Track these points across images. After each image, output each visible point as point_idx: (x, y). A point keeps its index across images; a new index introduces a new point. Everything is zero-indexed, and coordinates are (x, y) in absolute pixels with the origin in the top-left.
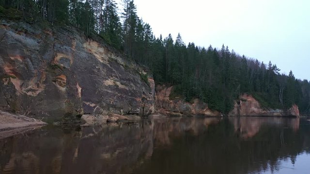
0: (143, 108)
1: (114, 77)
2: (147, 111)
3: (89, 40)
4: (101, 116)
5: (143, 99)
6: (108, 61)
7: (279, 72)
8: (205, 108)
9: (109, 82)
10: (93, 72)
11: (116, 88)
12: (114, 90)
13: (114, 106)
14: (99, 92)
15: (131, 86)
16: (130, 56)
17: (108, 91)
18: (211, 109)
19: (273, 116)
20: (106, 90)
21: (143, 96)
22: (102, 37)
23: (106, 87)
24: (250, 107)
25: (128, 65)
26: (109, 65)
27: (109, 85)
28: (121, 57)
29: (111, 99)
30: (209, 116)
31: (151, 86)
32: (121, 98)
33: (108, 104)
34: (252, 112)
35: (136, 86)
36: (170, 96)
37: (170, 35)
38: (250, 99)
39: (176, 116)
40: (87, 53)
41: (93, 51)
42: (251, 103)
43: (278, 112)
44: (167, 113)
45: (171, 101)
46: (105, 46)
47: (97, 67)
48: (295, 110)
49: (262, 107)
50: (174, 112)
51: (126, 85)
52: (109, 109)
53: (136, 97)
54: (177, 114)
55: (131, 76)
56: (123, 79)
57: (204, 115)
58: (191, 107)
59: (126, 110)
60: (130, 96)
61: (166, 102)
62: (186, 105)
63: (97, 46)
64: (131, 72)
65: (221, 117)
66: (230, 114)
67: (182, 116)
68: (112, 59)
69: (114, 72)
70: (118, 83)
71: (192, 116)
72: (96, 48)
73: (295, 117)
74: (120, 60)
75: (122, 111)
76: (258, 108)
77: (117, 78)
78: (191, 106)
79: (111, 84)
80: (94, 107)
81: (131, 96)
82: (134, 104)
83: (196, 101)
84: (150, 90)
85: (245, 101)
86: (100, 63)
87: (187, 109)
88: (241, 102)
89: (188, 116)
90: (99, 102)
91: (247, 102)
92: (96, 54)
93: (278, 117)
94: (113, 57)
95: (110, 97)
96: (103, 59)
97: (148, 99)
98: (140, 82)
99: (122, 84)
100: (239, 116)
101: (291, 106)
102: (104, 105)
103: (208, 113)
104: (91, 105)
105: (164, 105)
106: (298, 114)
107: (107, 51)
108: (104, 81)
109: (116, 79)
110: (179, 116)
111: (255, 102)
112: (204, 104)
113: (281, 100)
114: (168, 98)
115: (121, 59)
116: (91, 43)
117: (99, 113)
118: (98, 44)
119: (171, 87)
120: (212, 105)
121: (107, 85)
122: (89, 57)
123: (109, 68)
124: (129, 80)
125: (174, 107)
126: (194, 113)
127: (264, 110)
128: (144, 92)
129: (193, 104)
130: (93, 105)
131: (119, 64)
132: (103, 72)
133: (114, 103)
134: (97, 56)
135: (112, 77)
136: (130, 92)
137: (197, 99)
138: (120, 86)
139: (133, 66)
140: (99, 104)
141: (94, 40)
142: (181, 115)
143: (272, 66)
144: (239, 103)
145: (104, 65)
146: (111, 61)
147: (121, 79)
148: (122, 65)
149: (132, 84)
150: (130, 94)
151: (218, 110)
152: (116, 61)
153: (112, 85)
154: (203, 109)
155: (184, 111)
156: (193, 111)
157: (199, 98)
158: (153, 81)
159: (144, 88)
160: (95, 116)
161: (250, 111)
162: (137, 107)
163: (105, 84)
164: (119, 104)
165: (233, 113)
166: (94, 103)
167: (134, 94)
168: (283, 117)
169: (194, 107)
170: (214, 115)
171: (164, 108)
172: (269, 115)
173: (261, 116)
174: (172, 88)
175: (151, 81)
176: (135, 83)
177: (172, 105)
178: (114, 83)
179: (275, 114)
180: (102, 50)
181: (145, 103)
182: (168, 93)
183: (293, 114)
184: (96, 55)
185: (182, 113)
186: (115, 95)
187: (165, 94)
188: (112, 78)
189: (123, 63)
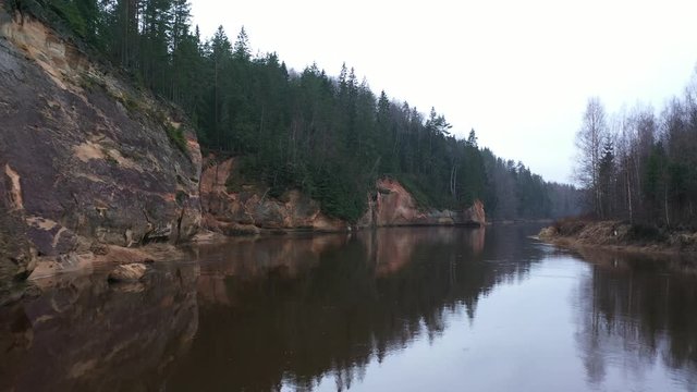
0: (179, 221)
1: (102, 136)
2: (186, 229)
3: (19, 16)
4: (74, 256)
5: (180, 196)
6: (83, 87)
7: (449, 130)
8: (313, 212)
9: (89, 150)
10: (41, 117)
11: (112, 168)
12: (105, 174)
13: (108, 223)
14: (65, 181)
15: (150, 161)
16: (138, 75)
17: (91, 178)
18: (328, 214)
19: (437, 225)
20: (83, 175)
21: (180, 188)
22: (58, 12)
23: (83, 166)
24: (396, 206)
25: (136, 100)
26: (85, 99)
27: (92, 160)
28: (115, 76)
29: (100, 201)
30: (322, 232)
31: (195, 161)
32: (126, 198)
33: (92, 218)
34: (398, 218)
35: (161, 160)
36: (228, 184)
37: (220, 28)
38: (396, 189)
39: (245, 233)
40: (15, 55)
41: (34, 52)
42: (397, 196)
43: (447, 215)
44: (220, 227)
45: (233, 196)
46: (70, 39)
47: (51, 104)
48: (478, 212)
49: (417, 205)
50: (241, 223)
51: (136, 159)
52: (93, 233)
53: (163, 192)
54: (248, 227)
55: (146, 132)
56: (126, 141)
57: (310, 228)
58: (281, 210)
59: (140, 232)
60: (149, 190)
61: (219, 200)
62: (269, 206)
63: (44, 36)
64: (145, 120)
65: (348, 232)
66: (360, 224)
67: (261, 233)
68: (93, 82)
69: (101, 119)
70: (114, 153)
71: (285, 233)
72: (42, 42)
73: (477, 225)
74: (112, 84)
75: (129, 233)
76: (411, 208)
77: (112, 138)
78: (282, 208)
79: (96, 156)
80: (54, 231)
81: (152, 189)
82: (159, 213)
83: (293, 195)
84: (193, 170)
85: (387, 192)
86: (61, 90)
87: (273, 215)
88: (379, 195)
89: (276, 233)
90: (63, 214)
91: (389, 196)
92: (44, 60)
93: (447, 225)
94: (92, 74)
95: (98, 196)
96: (65, 79)
97: (191, 196)
98: (167, 148)
99: (125, 155)
100: (374, 227)
101: (471, 204)
102: (82, 219)
103: (320, 224)
104: (42, 225)
105: (213, 206)
106: (483, 220)
107: (75, 55)
108: (76, 147)
109: (108, 140)
110: (252, 233)
111: (404, 195)
112: (312, 202)
113: (453, 191)
114: (224, 189)
115: (115, 82)
116: (26, 26)
117: (68, 247)
118: (47, 30)
119: (230, 161)
120: (329, 205)
121: (85, 160)
122: (23, 70)
123: (85, 108)
124: (141, 143)
125: (241, 212)
126: (290, 225)
127: (422, 211)
128: (179, 177)
129: (288, 204)
130: (47, 225)
131: (111, 97)
132: (71, 119)
133: (109, 214)
134: (49, 68)
135: (96, 134)
136: (149, 178)
137: (295, 192)
138: (121, 161)
139: (148, 104)
140: (66, 218)
141: (33, 18)
142: (257, 229)
143: (436, 118)
144: (375, 198)
145: (71, 99)
146: (90, 87)
147: (121, 141)
148: (121, 100)
149: (151, 156)
150: (147, 185)
151: (342, 218)
152: (103, 87)
153: (99, 160)
154: (309, 214)
155: (265, 220)
156: (287, 219)
157: (300, 188)
158: (198, 145)
159: (177, 166)
160: (59, 260)
161: (395, 214)
162: (166, 219)
163: (80, 155)
164: (121, 215)
165: (366, 221)
166: (51, 218)
167: (157, 183)
168: (457, 225)
169: (289, 212)
170: (335, 228)
171: (214, 214)
172: (429, 222)
173: (415, 225)
174: (233, 164)
175: (193, 145)
176: (159, 152)
177: (235, 207)
178: (104, 152)
179: (441, 220)
180: (59, 50)
181: (185, 206)
182: (224, 177)
183: (475, 219)
184: (43, 64)
185: (259, 226)
186: (110, 190)
187: (217, 179)
188: (95, 138)
189: (121, 95)
